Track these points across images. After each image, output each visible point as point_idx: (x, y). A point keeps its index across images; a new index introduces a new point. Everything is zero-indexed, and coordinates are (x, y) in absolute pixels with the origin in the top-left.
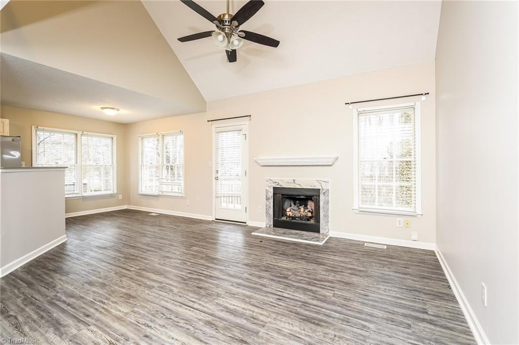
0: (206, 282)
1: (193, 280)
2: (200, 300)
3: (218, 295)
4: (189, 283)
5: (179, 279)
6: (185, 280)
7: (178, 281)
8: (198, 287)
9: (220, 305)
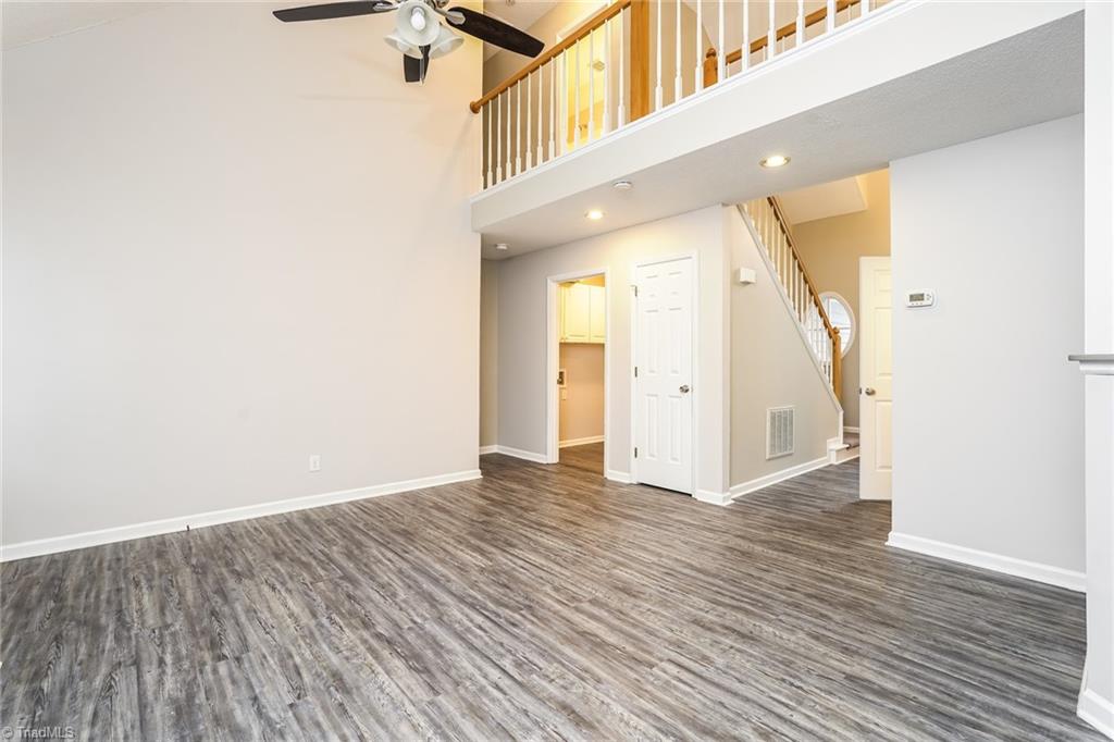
0: (489, 596)
1: (513, 603)
2: (514, 569)
3: (482, 570)
4: (520, 599)
5: (542, 612)
6: (529, 608)
7: (543, 607)
8: (508, 588)
9: (488, 559)
